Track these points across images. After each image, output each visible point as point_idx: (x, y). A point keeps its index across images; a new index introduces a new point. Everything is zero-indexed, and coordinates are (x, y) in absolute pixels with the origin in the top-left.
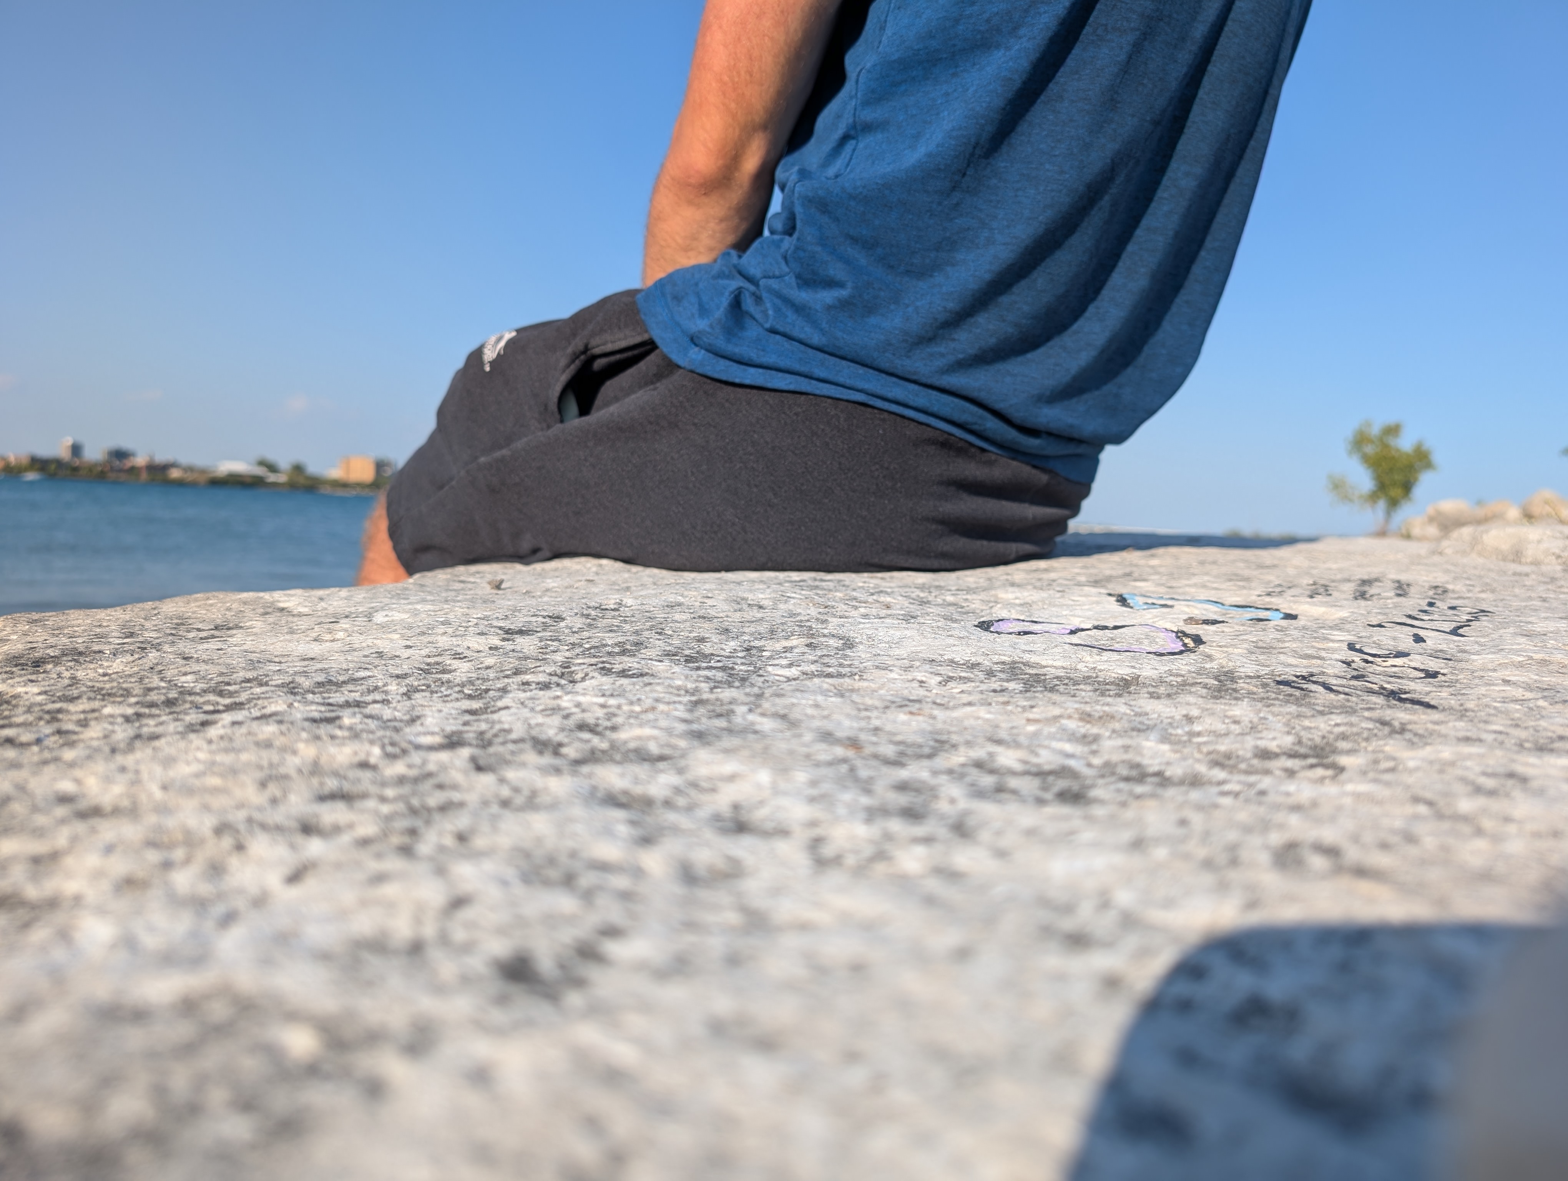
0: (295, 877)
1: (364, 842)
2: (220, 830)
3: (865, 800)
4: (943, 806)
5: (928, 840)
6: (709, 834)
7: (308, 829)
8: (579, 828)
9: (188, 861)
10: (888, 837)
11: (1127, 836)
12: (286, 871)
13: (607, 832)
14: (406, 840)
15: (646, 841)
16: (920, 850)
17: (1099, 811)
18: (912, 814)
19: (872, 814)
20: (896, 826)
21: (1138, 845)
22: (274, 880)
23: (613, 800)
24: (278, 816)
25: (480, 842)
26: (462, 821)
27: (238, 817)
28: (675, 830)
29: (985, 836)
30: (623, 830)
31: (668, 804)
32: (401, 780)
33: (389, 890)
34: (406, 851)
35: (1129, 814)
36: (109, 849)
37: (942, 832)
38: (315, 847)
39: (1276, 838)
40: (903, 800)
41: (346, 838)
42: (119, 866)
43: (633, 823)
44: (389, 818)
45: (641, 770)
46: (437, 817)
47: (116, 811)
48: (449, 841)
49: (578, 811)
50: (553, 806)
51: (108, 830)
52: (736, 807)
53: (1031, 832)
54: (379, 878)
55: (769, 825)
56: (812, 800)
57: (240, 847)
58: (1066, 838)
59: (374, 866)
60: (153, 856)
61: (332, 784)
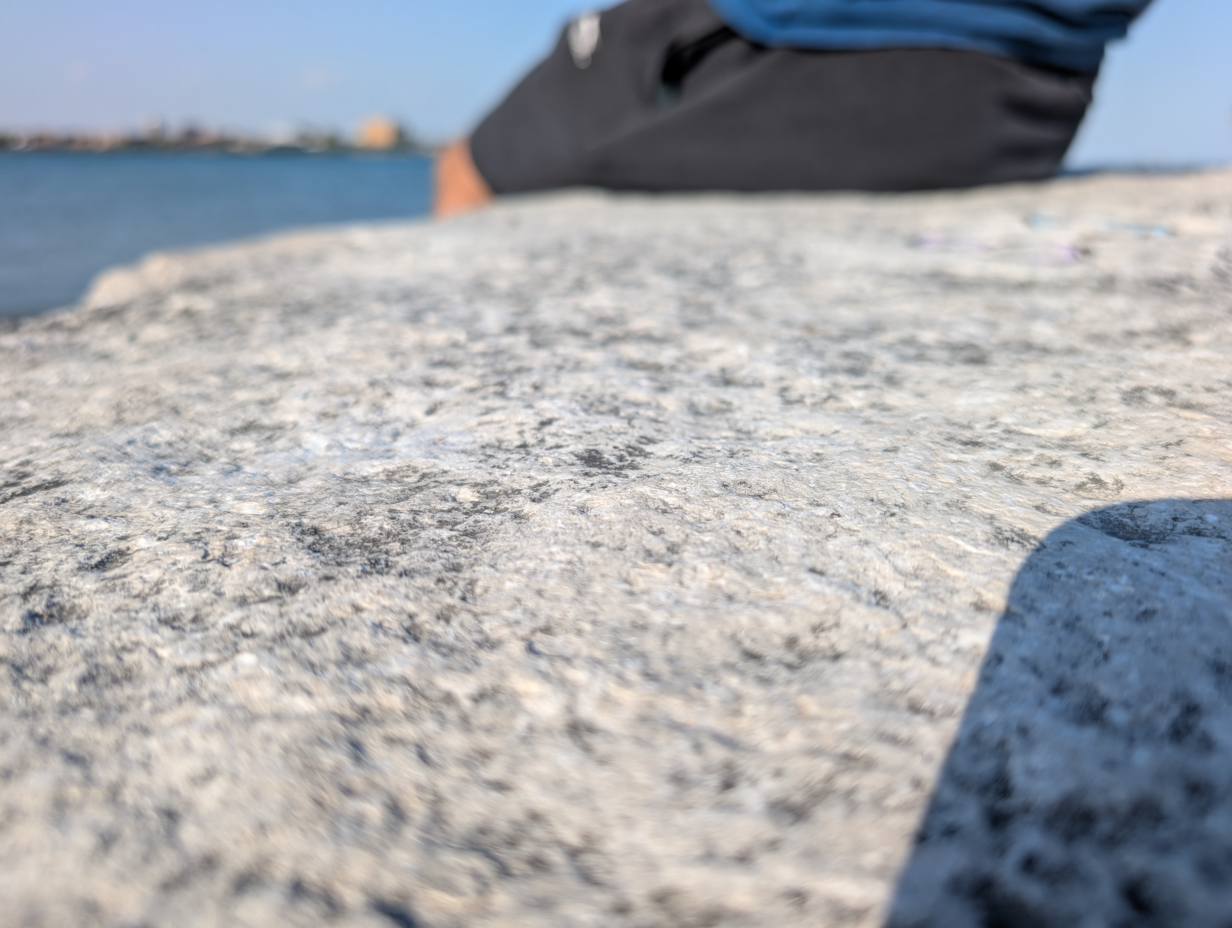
0: (431, 411)
1: (472, 390)
2: (373, 384)
3: (818, 364)
4: (877, 367)
5: (866, 387)
6: (705, 386)
7: (429, 383)
8: (615, 381)
9: (357, 403)
10: (836, 385)
11: (1013, 383)
12: (425, 407)
13: (634, 383)
14: (499, 389)
15: (663, 389)
16: (860, 393)
17: (994, 369)
18: (854, 372)
19: (823, 372)
20: (842, 379)
21: (1022, 388)
22: (418, 413)
23: (633, 365)
24: (407, 375)
25: (549, 390)
26: (535, 378)
27: (382, 376)
28: (681, 383)
29: (908, 385)
30: (645, 383)
31: (673, 368)
32: (484, 354)
33: (496, 416)
34: (502, 395)
35: (1016, 371)
36: (306, 396)
37: (876, 383)
38: (439, 394)
39: (1126, 385)
40: (847, 363)
41: (457, 388)
42: (317, 406)
43: (652, 379)
44: (483, 376)
45: (651, 347)
46: (516, 376)
47: (300, 375)
48: (528, 389)
49: (611, 371)
50: (594, 369)
51: (302, 385)
52: (723, 370)
53: (943, 382)
54: (488, 411)
55: (749, 381)
56: (779, 364)
57: (389, 395)
58: (969, 385)
59: (483, 404)
60: (335, 400)
61: (437, 357)
